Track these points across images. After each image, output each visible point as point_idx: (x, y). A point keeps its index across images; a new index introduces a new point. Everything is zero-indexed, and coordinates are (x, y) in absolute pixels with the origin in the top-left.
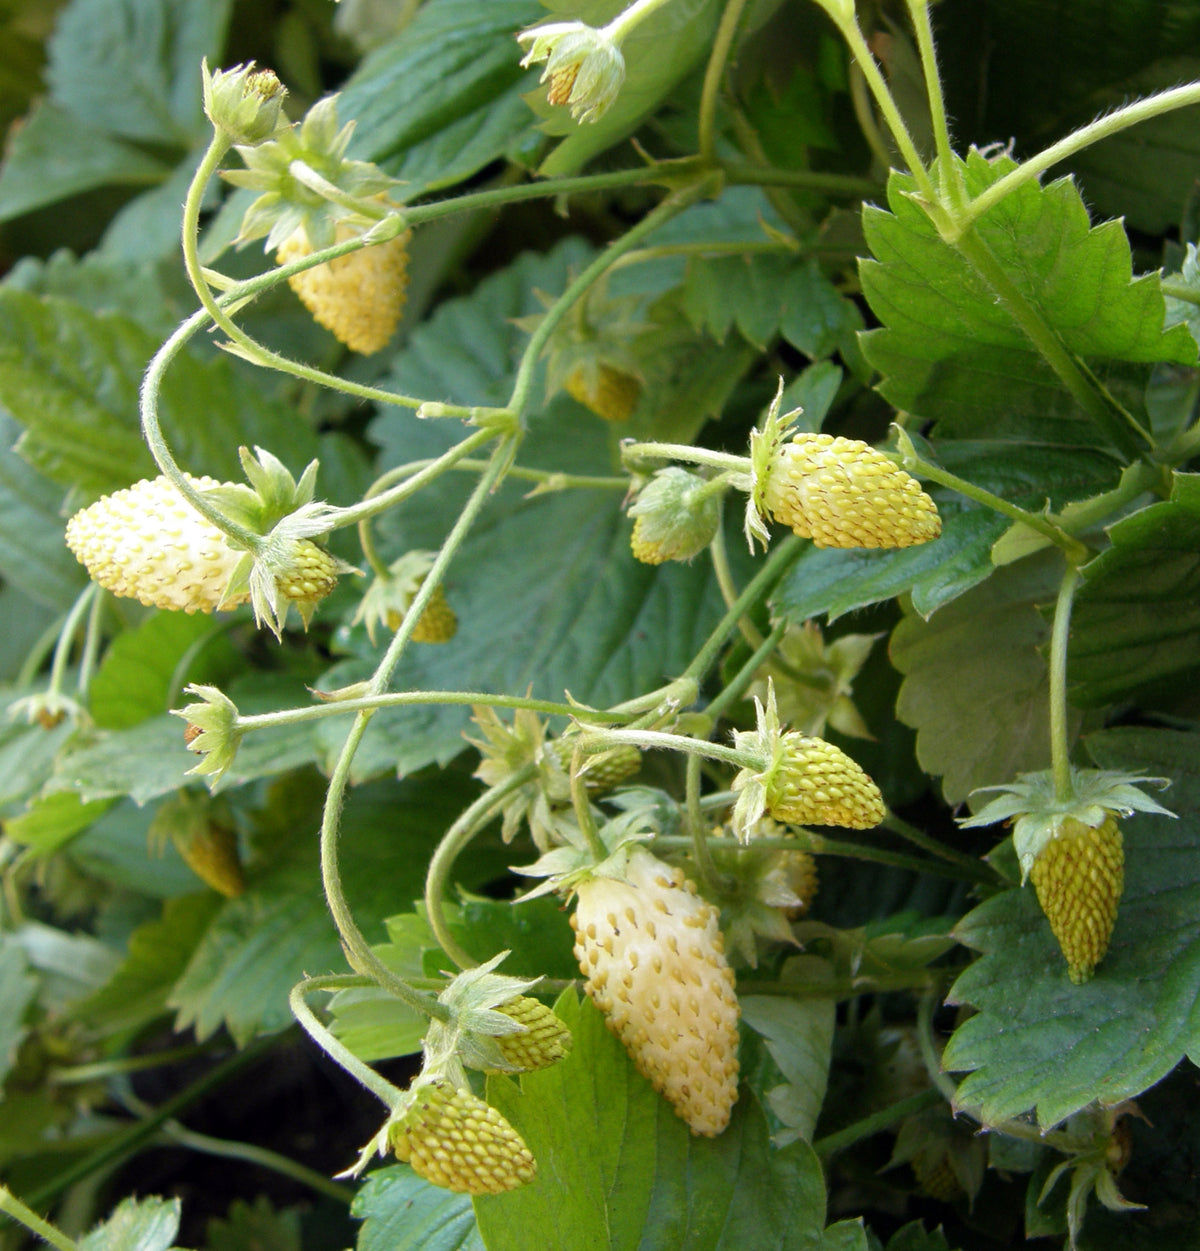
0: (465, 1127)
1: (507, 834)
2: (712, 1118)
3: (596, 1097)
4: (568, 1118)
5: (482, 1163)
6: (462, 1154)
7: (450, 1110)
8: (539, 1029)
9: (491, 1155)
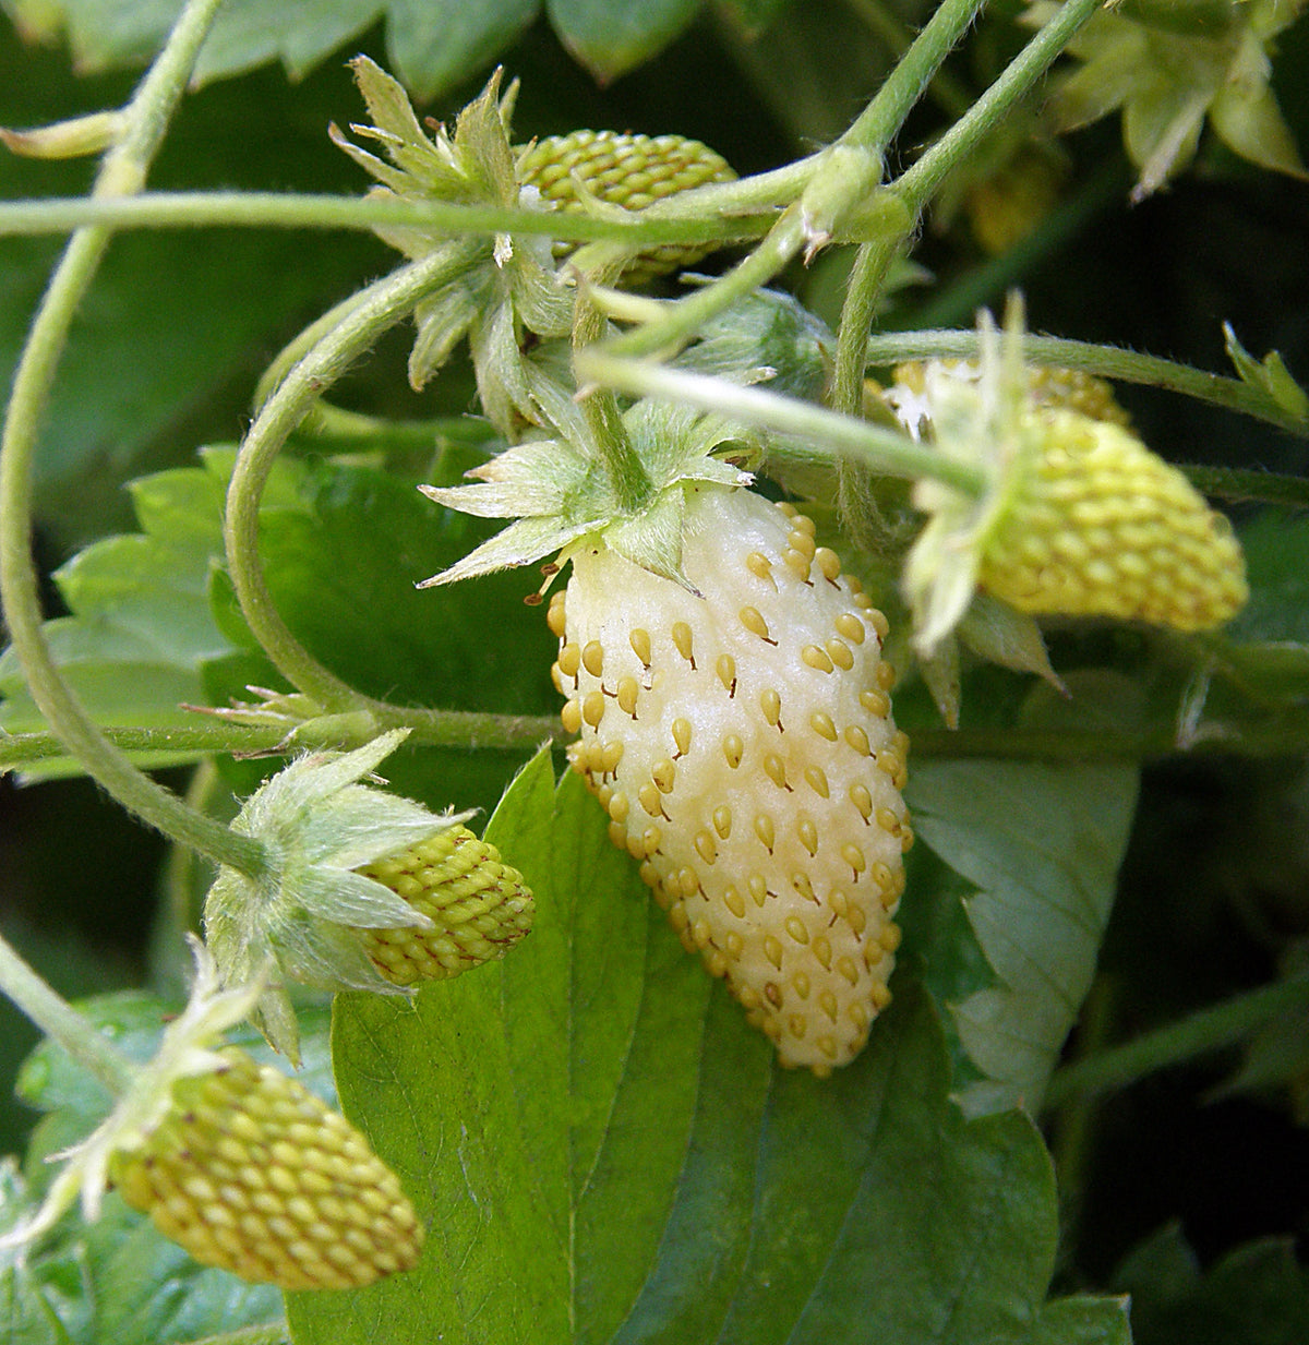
0: (273, 1161)
1: (420, 368)
2: (827, 1045)
3: (575, 981)
4: (509, 1035)
5: (305, 1235)
6: (264, 1215)
7: (241, 1122)
8: (460, 901)
9: (324, 1218)
